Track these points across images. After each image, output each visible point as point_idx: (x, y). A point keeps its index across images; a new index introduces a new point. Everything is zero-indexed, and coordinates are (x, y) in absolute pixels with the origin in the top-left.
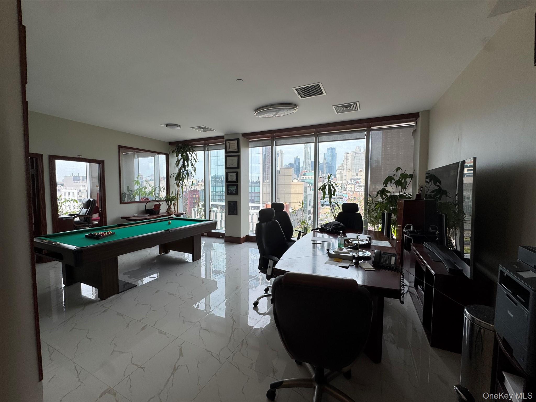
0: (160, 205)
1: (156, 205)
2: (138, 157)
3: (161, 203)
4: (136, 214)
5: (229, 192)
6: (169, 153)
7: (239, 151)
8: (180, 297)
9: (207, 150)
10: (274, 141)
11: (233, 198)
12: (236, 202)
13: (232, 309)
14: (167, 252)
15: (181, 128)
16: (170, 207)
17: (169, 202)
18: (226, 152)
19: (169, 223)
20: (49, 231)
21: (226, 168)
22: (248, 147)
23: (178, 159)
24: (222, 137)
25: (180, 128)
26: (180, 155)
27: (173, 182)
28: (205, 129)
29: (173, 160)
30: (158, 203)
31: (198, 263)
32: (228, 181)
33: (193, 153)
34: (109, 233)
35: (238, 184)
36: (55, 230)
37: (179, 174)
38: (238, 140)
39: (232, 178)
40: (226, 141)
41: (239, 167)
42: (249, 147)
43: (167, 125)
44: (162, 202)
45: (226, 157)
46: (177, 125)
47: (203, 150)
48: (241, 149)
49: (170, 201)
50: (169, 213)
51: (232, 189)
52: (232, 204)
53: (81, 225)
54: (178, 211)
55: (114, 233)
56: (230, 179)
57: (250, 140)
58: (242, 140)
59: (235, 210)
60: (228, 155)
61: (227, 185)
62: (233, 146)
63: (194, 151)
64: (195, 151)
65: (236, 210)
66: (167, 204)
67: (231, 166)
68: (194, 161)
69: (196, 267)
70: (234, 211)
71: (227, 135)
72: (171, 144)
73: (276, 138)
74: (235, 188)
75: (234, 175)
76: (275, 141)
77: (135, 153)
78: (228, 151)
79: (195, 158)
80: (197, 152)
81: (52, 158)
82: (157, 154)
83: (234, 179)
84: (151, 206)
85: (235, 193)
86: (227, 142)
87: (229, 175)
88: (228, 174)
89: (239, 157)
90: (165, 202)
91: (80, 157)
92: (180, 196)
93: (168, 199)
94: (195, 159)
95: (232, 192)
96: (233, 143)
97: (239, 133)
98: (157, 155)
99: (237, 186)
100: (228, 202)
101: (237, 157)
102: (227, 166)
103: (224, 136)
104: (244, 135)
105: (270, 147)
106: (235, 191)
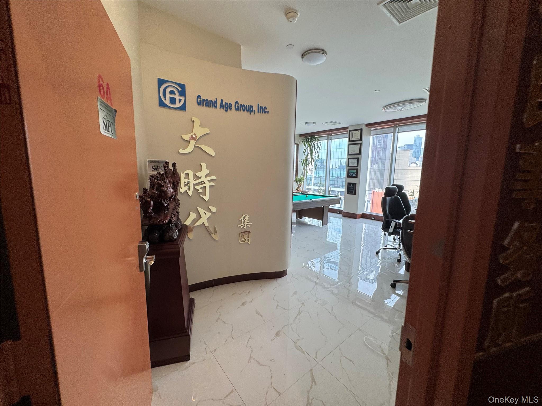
5: (350, 175)
6: (299, 143)
7: (361, 139)
9: (331, 140)
11: (352, 180)
12: (355, 184)
14: (301, 218)
18: (349, 141)
19: (307, 196)
21: (349, 154)
23: (305, 148)
24: (347, 128)
25: (315, 124)
27: (300, 166)
28: (334, 123)
31: (326, 227)
32: (349, 165)
35: (358, 168)
37: (306, 160)
38: (361, 130)
39: (353, 163)
40: (350, 131)
41: (360, 153)
42: (370, 135)
43: (307, 123)
45: (349, 145)
46: (313, 122)
47: (327, 139)
48: (363, 137)
50: (298, 191)
51: (352, 173)
52: (351, 185)
54: (304, 190)
56: (351, 164)
57: (372, 129)
58: (365, 129)
60: (352, 142)
61: (348, 169)
62: (356, 135)
64: (320, 140)
65: (355, 191)
67: (353, 153)
68: (319, 149)
70: (353, 191)
71: (351, 126)
72: (301, 135)
73: (399, 126)
74: (355, 171)
75: (356, 161)
76: (397, 129)
78: (351, 140)
79: (319, 146)
83: (355, 164)
85: (355, 176)
86: (351, 132)
87: (351, 160)
88: (350, 159)
89: (361, 144)
95: (352, 175)
96: (357, 133)
97: (363, 124)
99: (357, 170)
100: (348, 183)
101: (359, 145)
102: (350, 153)
103: (348, 127)
104: (367, 125)
105: (393, 134)
106: (355, 174)
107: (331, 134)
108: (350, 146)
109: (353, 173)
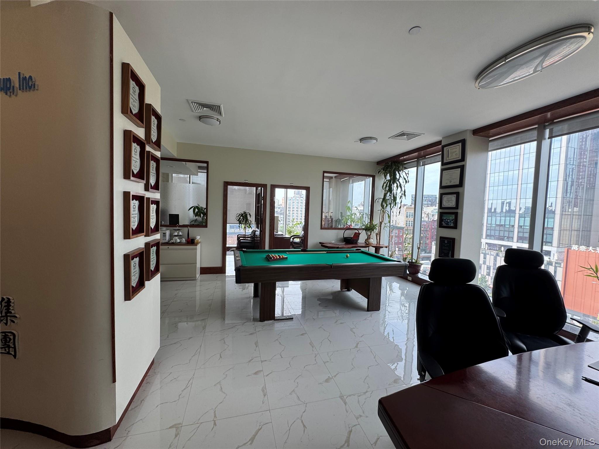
0: (359, 234)
1: (356, 233)
2: (353, 183)
3: (360, 231)
4: (334, 241)
5: (443, 223)
6: (375, 175)
7: (463, 158)
9: (422, 166)
10: (545, 129)
11: (448, 233)
12: (453, 240)
13: (361, 416)
14: (349, 290)
15: (377, 141)
16: (369, 238)
17: (368, 231)
18: (443, 164)
19: (347, 257)
20: (267, 248)
21: (441, 187)
22: (487, 150)
23: (385, 180)
24: (439, 143)
25: (376, 141)
26: (388, 175)
27: (378, 207)
28: (409, 136)
29: (381, 181)
30: (357, 231)
31: (371, 316)
32: (443, 206)
33: (404, 172)
34: (281, 257)
35: (459, 211)
36: (270, 247)
37: (384, 199)
38: (463, 142)
39: (450, 201)
40: (443, 147)
41: (461, 184)
42: (489, 151)
43: (362, 140)
44: (361, 231)
45: (442, 170)
46: (371, 137)
47: (416, 166)
48: (468, 155)
49: (369, 231)
50: (367, 244)
51: (448, 219)
52: (446, 242)
53: (297, 245)
54: (381, 243)
55: (287, 258)
56: (445, 204)
57: (491, 138)
58: (471, 141)
59: (450, 252)
60: (446, 167)
61: (440, 212)
62: (454, 153)
63: (406, 168)
64: (407, 169)
65: (452, 252)
66: (366, 233)
67: (449, 184)
68: (404, 181)
69: (365, 320)
70: (449, 253)
71: (446, 137)
72: (379, 163)
73: (551, 124)
74: (452, 217)
75: (453, 198)
76: (547, 131)
77: (350, 178)
78: (445, 161)
79: (406, 177)
81: (274, 187)
82: (368, 177)
83: (453, 204)
84: (349, 234)
85: (452, 225)
86: (445, 148)
87: (445, 198)
88: (443, 196)
89: (462, 169)
90: (365, 231)
91: (292, 185)
92: (386, 225)
93: (369, 229)
94: (405, 179)
95: (447, 223)
96: (455, 148)
97: (466, 131)
98: (368, 178)
99: (456, 214)
100: (441, 238)
101: (459, 169)
102: (443, 185)
103: (441, 141)
104: (476, 132)
105: (535, 143)
106: (452, 222)
107: (424, 157)
108: (444, 172)
109: (449, 221)
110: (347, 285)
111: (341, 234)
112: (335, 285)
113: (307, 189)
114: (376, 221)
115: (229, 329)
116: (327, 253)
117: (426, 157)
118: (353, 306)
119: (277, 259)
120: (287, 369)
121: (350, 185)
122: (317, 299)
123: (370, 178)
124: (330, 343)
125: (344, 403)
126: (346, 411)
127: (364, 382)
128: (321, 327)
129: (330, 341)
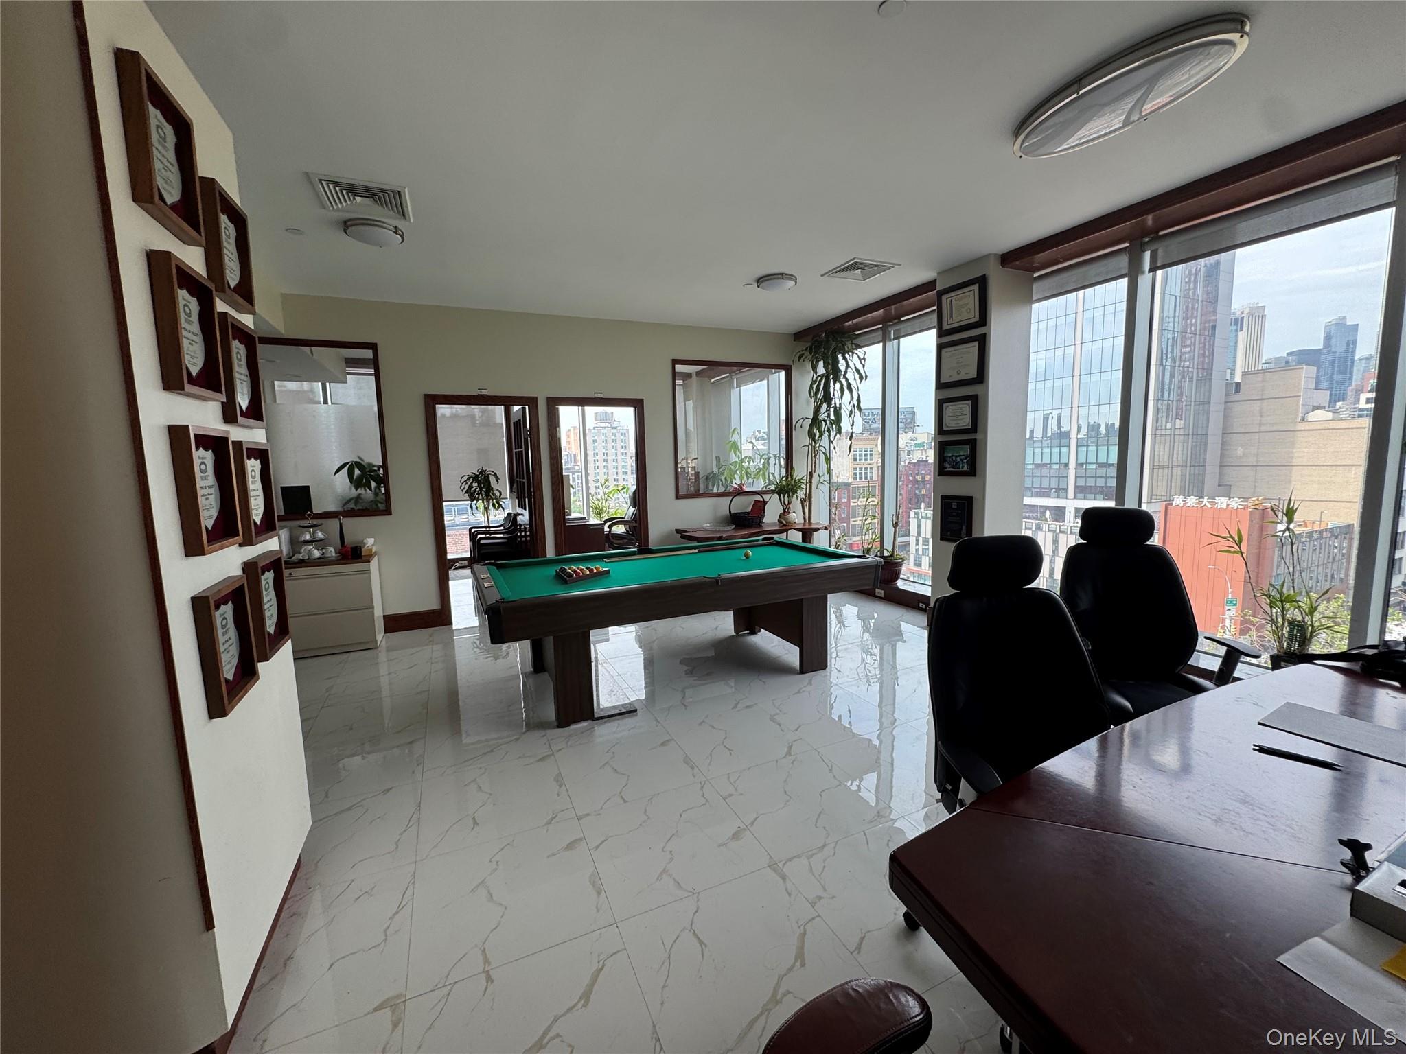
0: (765, 503)
1: (756, 502)
2: (739, 386)
3: (766, 497)
4: (708, 525)
5: (947, 465)
6: (792, 364)
7: (983, 320)
8: (703, 783)
9: (894, 339)
10: (1143, 251)
11: (957, 487)
12: (969, 500)
13: (820, 898)
14: (753, 632)
15: (796, 283)
16: (787, 510)
17: (784, 497)
18: (940, 334)
19: (747, 556)
20: (550, 553)
21: (940, 386)
22: (1029, 300)
23: (815, 376)
24: (930, 285)
25: (794, 283)
26: (821, 363)
27: (801, 439)
28: (866, 269)
29: (805, 379)
30: (759, 498)
31: (810, 683)
32: (944, 428)
33: (855, 355)
34: (595, 571)
35: (978, 436)
36: (559, 550)
37: (815, 421)
38: (982, 283)
39: (960, 416)
40: (941, 294)
41: (981, 376)
42: (1031, 302)
43: (760, 281)
44: (769, 496)
45: (940, 348)
46: (782, 274)
47: (881, 339)
48: (992, 312)
49: (787, 495)
50: (784, 525)
51: (957, 456)
52: (954, 505)
53: (621, 541)
54: (812, 521)
55: (607, 572)
56: (950, 424)
57: (1037, 274)
58: (998, 279)
59: (964, 528)
60: (948, 339)
61: (939, 442)
62: (964, 307)
63: (858, 347)
64: (861, 347)
65: (967, 527)
66: (780, 500)
67: (957, 378)
68: (857, 376)
69: (799, 692)
70: (961, 529)
71: (943, 273)
72: (798, 336)
73: (1153, 240)
74: (966, 450)
75: (966, 407)
76: (1147, 255)
77: (732, 376)
78: (945, 327)
79: (860, 367)
80: (865, 349)
81: (554, 403)
82: (774, 371)
83: (965, 422)
84: (742, 505)
85: (965, 468)
86: (944, 298)
87: (949, 409)
88: (945, 405)
89: (983, 341)
90: (776, 496)
91: (599, 395)
92: (822, 478)
93: (786, 489)
94: (858, 371)
95: (955, 465)
96: (966, 296)
97: (988, 256)
98: (775, 373)
99: (973, 444)
100: (943, 497)
101: (976, 344)
102: (943, 381)
103: (935, 281)
104: (1009, 259)
106: (965, 461)
107: (897, 319)
108: (944, 351)
109: (958, 459)
110: (748, 621)
111: (723, 506)
112: (722, 623)
113: (638, 404)
114: (800, 472)
115: (485, 754)
116: (699, 552)
117: (902, 319)
118: (769, 667)
119: (585, 577)
120: (641, 825)
121: (734, 392)
122: (678, 662)
123: (779, 372)
124: (731, 754)
125: (781, 877)
126: (788, 893)
127: (816, 825)
128: (703, 721)
129: (729, 750)
